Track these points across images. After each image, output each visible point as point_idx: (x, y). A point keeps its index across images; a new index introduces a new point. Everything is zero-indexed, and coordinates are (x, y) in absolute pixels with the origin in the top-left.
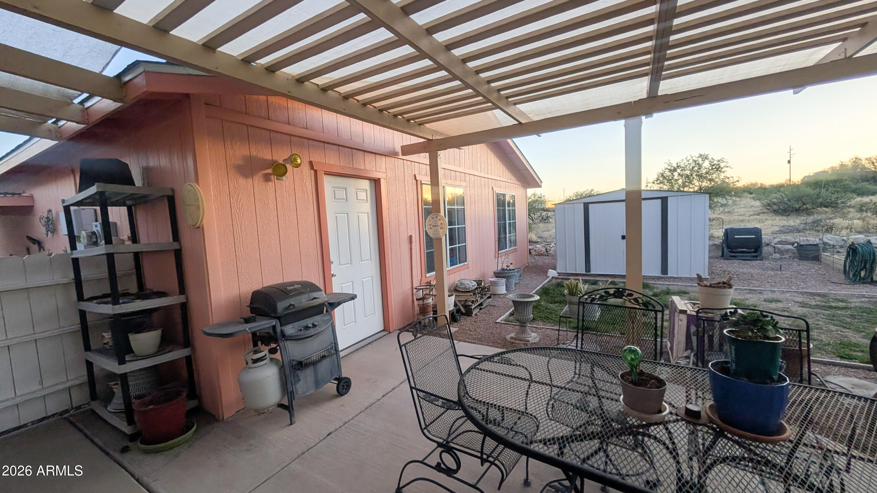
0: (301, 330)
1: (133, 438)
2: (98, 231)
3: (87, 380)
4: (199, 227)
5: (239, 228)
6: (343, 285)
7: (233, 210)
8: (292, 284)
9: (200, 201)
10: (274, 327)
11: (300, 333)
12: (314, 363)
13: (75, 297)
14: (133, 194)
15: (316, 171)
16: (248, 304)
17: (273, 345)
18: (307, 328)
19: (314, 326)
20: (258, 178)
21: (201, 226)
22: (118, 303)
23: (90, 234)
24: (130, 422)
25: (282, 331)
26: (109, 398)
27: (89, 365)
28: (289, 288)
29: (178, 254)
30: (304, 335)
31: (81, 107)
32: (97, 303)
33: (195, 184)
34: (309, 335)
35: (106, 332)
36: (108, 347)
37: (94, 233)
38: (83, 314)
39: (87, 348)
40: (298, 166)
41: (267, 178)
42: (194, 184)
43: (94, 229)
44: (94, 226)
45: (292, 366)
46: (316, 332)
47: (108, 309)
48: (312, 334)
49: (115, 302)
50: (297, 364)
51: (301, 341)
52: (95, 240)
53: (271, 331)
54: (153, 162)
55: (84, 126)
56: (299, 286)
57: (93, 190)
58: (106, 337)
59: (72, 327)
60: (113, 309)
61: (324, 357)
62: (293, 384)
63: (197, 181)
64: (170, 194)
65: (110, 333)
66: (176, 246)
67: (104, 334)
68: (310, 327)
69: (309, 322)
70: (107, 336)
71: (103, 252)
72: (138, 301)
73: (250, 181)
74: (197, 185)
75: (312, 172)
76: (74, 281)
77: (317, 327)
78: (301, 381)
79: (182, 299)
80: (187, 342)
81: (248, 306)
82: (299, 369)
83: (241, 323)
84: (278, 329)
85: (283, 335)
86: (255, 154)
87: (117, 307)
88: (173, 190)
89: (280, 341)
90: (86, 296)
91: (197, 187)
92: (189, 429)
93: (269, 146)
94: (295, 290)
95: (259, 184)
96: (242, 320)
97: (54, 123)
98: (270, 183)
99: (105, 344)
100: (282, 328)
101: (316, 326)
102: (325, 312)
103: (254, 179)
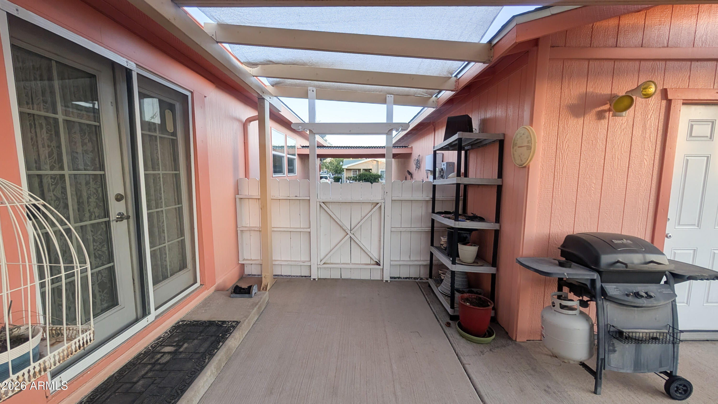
0: (628, 295)
1: (453, 318)
2: (444, 168)
3: (429, 264)
4: (525, 167)
5: (561, 170)
6: (676, 251)
7: (558, 151)
8: (621, 237)
9: (533, 143)
10: (593, 281)
11: (626, 298)
12: (638, 341)
13: (430, 210)
14: (477, 139)
15: (669, 102)
16: (559, 246)
17: (585, 298)
18: (637, 295)
19: (649, 297)
20: (590, 117)
21: (527, 167)
22: (458, 221)
23: (440, 170)
24: (452, 307)
25: (602, 288)
26: (439, 281)
27: (432, 254)
28: (616, 242)
29: (500, 188)
30: (632, 302)
31: (456, 78)
32: (443, 217)
33: (530, 127)
34: (638, 305)
35: (443, 237)
36: (443, 247)
37: (442, 169)
38: (433, 221)
39: (432, 244)
40: (648, 96)
41: (600, 116)
42: (528, 127)
43: (443, 167)
44: (442, 165)
45: (609, 332)
46: (650, 305)
47: (451, 223)
48: (644, 305)
49: (456, 219)
50: (616, 332)
51: (625, 308)
52: (442, 174)
53: (588, 284)
54: (489, 114)
55: (455, 92)
56: (629, 241)
57: (455, 137)
58: (442, 240)
59: (426, 229)
60: (455, 224)
61: (655, 339)
62: (606, 352)
63: (531, 124)
64: (502, 138)
65: (446, 239)
66: (499, 182)
67: (442, 238)
68: (642, 296)
69: (641, 288)
70: (444, 240)
71: (455, 182)
72: (468, 221)
73: (581, 121)
74: (531, 127)
75: (664, 102)
76: (432, 199)
77: (652, 299)
78: (617, 352)
79: (496, 226)
80: (494, 263)
81: (559, 248)
82: (617, 339)
83: (555, 264)
84: (598, 284)
85: (604, 292)
86: (591, 90)
87: (457, 222)
88: (504, 135)
89: (598, 299)
90: (436, 211)
91: (530, 128)
92: (490, 335)
93: (610, 79)
94: (624, 245)
95: (590, 123)
96: (557, 262)
97: (436, 96)
98: (603, 121)
99: (441, 245)
100: (603, 285)
101: (651, 297)
102: (662, 282)
103: (585, 118)
